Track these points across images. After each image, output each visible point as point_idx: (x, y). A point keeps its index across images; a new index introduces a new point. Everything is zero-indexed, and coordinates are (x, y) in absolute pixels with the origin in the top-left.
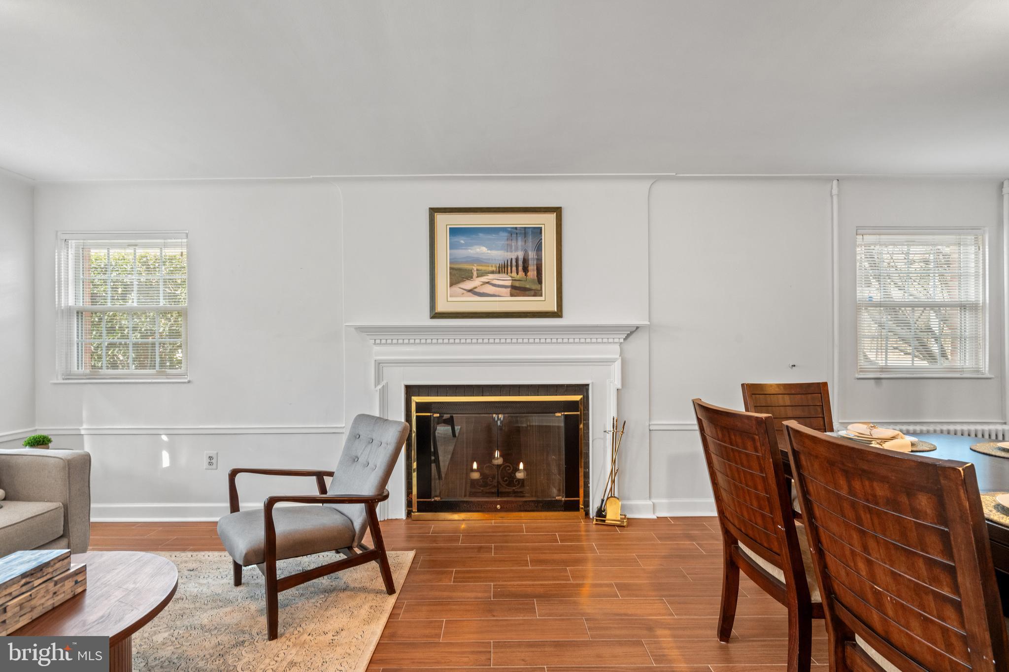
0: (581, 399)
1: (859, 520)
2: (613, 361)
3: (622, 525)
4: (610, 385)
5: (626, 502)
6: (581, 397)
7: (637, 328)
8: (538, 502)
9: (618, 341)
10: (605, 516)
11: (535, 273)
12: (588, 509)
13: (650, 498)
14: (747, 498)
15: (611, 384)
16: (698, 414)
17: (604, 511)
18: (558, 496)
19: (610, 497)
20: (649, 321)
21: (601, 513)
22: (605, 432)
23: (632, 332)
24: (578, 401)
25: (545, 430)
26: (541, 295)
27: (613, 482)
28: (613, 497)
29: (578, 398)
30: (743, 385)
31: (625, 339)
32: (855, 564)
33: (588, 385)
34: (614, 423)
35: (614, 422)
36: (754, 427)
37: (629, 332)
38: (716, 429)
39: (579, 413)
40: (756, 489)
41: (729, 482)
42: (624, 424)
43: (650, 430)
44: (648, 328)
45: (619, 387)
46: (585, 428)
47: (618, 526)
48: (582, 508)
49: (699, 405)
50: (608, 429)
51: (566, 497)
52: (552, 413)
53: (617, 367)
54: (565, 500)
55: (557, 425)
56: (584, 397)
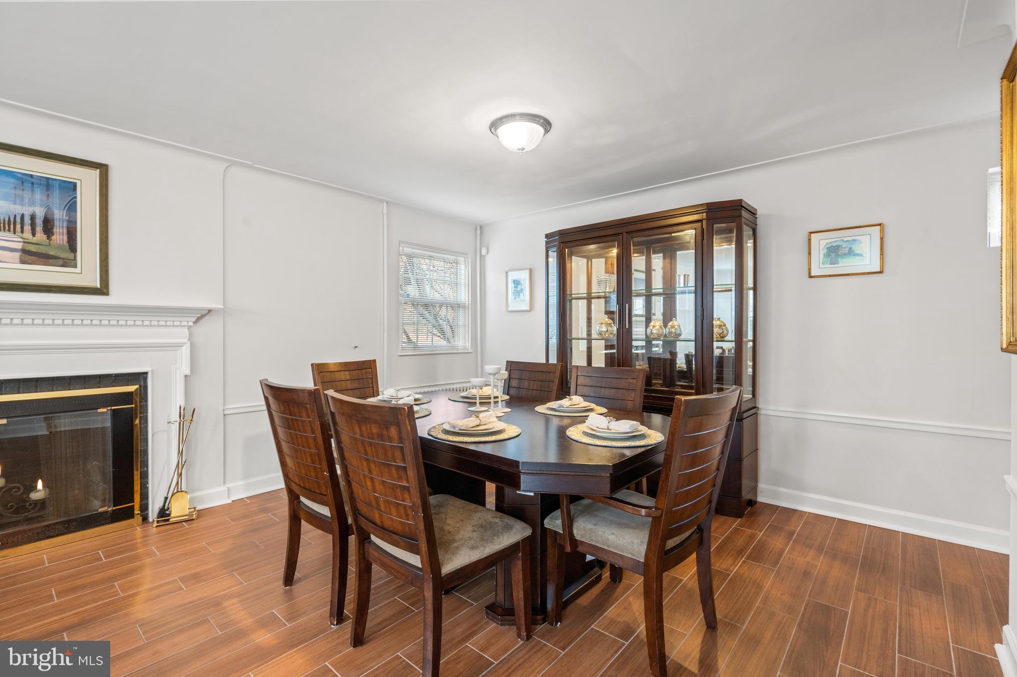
0: (137, 389)
1: (366, 453)
2: (181, 345)
3: (191, 518)
4: (176, 372)
5: (195, 495)
6: (137, 386)
7: (210, 311)
8: (69, 522)
9: (186, 325)
10: (169, 515)
11: (65, 238)
12: (146, 512)
13: (224, 483)
14: (304, 456)
15: (177, 370)
16: (265, 392)
17: (168, 508)
18: (102, 507)
19: (176, 493)
20: (224, 306)
21: (164, 513)
22: (169, 423)
23: (203, 315)
24: (132, 392)
25: (82, 435)
26: (75, 266)
27: (180, 475)
28: (179, 492)
29: (132, 388)
30: (312, 365)
31: (194, 323)
32: (366, 482)
33: (146, 373)
34: (180, 413)
35: (180, 411)
36: (307, 398)
37: (200, 315)
38: (279, 403)
39: (133, 406)
40: (309, 448)
41: (290, 447)
42: (194, 412)
43: (224, 415)
44: (223, 312)
45: (188, 372)
46: (142, 422)
47: (185, 521)
48: (138, 514)
49: (267, 385)
50: (172, 420)
51: (113, 507)
52: (92, 409)
53: (185, 351)
54: (114, 511)
55: (100, 426)
56: (140, 387)
